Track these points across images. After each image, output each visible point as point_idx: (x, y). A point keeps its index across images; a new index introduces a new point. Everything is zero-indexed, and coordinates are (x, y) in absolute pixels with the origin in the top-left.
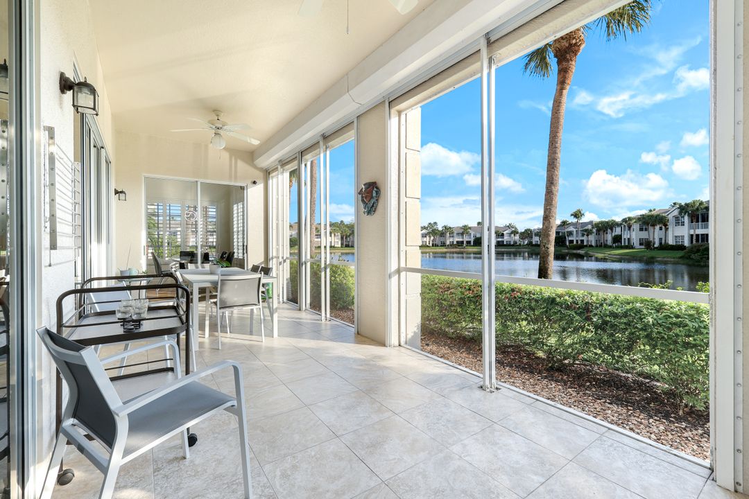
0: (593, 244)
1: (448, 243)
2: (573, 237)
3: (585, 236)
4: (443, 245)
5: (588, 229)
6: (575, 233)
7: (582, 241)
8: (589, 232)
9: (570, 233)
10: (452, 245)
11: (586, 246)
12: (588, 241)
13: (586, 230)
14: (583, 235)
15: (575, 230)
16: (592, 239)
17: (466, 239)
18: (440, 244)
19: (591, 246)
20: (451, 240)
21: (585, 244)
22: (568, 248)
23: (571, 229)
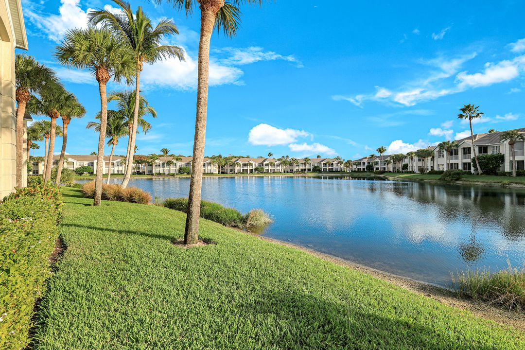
0: (391, 170)
1: (295, 170)
2: (378, 165)
3: (386, 165)
4: (292, 171)
5: (388, 160)
6: (379, 163)
7: (384, 168)
8: (388, 163)
9: (377, 163)
10: (298, 172)
11: (387, 172)
12: (388, 168)
13: (386, 161)
14: (385, 164)
15: (379, 161)
16: (390, 167)
17: (307, 167)
18: (289, 171)
19: (390, 172)
20: (297, 168)
21: (386, 170)
22: (374, 174)
23: (377, 160)
